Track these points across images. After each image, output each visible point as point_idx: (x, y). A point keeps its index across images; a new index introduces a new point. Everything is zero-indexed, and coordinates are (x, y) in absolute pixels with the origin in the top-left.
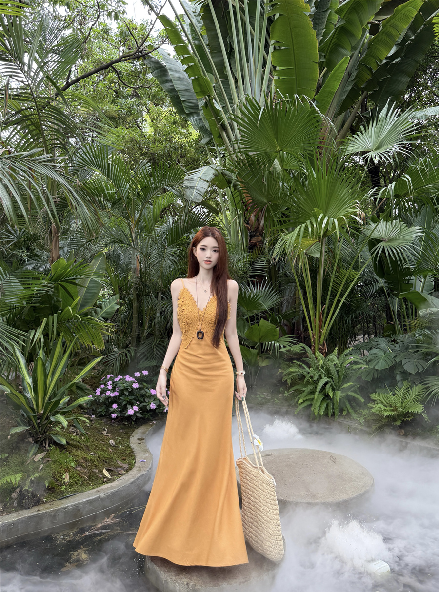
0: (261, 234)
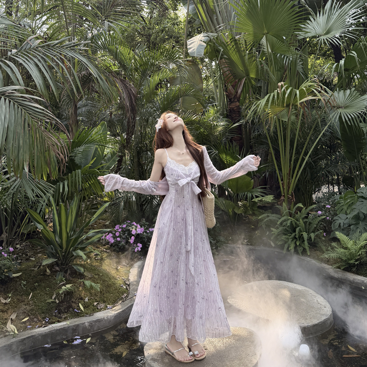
0: (239, 101)
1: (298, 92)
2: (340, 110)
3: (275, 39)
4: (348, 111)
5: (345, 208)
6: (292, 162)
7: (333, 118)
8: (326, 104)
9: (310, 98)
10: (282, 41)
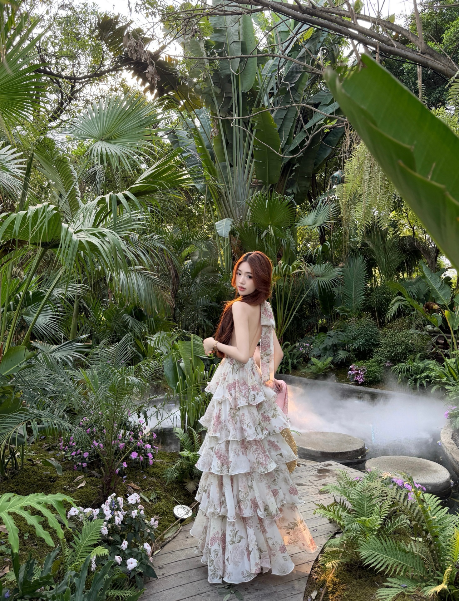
1: (291, 268)
2: (318, 278)
3: (276, 228)
4: (323, 279)
5: (319, 344)
6: (285, 315)
7: (314, 284)
8: (309, 275)
9: (299, 270)
10: (281, 230)
